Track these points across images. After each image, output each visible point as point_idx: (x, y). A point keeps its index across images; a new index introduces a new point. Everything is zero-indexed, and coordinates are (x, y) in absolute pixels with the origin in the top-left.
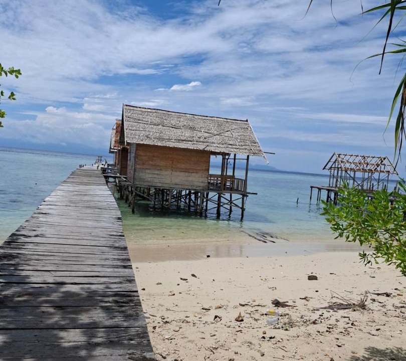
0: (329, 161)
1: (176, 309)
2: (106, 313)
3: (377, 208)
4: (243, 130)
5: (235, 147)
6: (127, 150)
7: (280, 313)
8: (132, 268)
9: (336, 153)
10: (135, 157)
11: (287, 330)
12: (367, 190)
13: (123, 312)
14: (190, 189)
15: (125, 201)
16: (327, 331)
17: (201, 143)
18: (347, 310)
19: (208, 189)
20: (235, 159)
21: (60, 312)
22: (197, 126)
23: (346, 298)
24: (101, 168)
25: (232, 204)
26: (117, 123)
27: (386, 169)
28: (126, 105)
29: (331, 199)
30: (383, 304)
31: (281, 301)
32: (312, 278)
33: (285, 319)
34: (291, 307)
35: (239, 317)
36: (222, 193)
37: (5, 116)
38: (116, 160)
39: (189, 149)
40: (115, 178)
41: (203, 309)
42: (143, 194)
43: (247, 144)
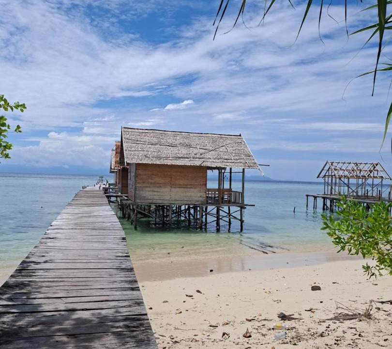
0: (323, 170)
1: (183, 327)
2: (118, 339)
3: (376, 220)
4: (237, 144)
5: (230, 161)
6: (128, 169)
7: (287, 327)
8: (139, 290)
9: (329, 162)
10: (136, 176)
11: (295, 344)
12: (362, 196)
13: (134, 337)
14: (189, 204)
15: (127, 219)
16: (335, 344)
17: (197, 160)
18: (353, 321)
19: (207, 203)
20: (231, 173)
21: (73, 340)
22: (192, 143)
23: (351, 308)
24: (103, 188)
25: (231, 216)
26: (116, 145)
27: (379, 175)
28: (125, 128)
29: (327, 207)
30: (388, 313)
31: (287, 314)
32: (315, 288)
33: (292, 333)
34: (297, 320)
35: (247, 333)
36: (220, 207)
37: (11, 147)
38: (116, 180)
39: (186, 166)
40: (117, 197)
41: (210, 326)
42: (144, 211)
43: (242, 157)
